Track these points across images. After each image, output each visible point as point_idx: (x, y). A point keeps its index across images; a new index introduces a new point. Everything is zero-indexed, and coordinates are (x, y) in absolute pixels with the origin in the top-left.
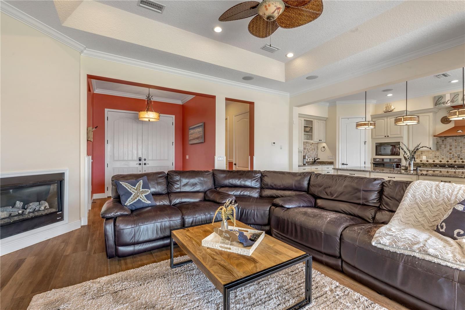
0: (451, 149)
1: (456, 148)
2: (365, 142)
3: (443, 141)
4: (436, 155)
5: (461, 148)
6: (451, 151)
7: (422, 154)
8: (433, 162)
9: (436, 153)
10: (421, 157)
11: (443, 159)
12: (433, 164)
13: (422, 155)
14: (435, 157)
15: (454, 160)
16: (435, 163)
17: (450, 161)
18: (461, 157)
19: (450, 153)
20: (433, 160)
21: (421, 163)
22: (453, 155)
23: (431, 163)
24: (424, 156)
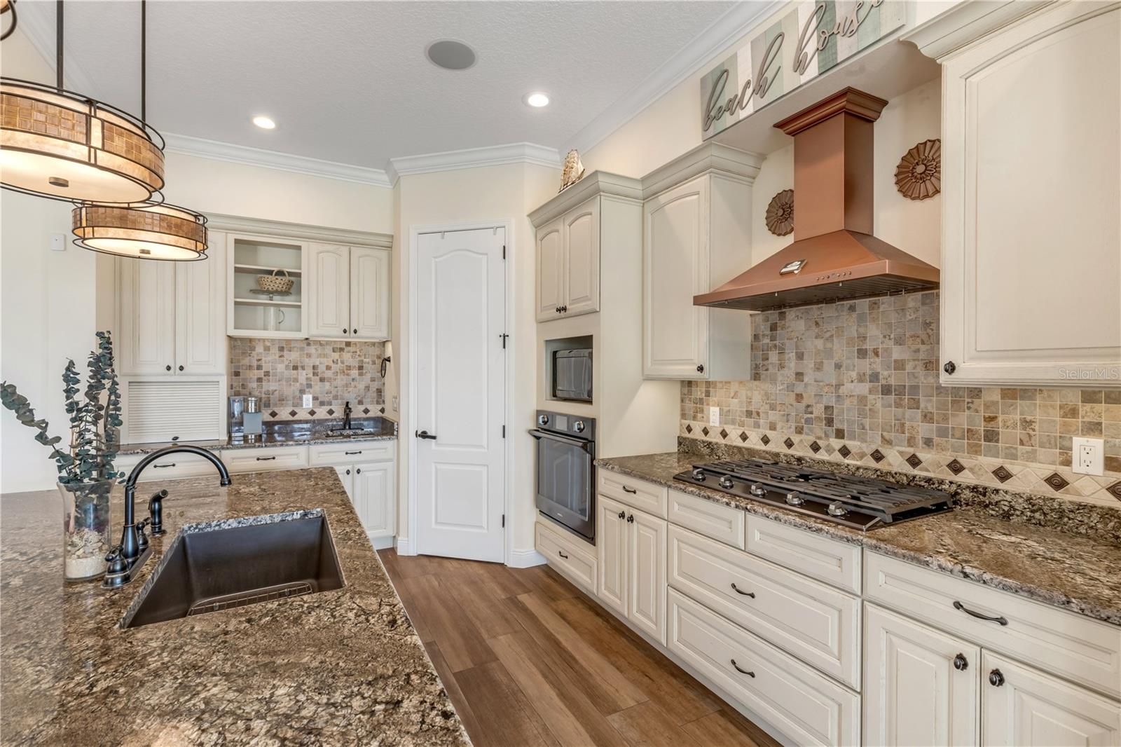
0: (799, 375)
1: (819, 367)
3: (773, 328)
4: (750, 402)
5: (838, 366)
6: (799, 389)
7: (709, 393)
8: (740, 443)
9: (750, 394)
10: (705, 407)
11: (773, 427)
12: (739, 449)
13: (708, 404)
14: (749, 414)
15: (812, 439)
16: (745, 444)
17: (796, 439)
18: (837, 425)
19: (797, 395)
20: (740, 433)
21: (703, 442)
22: (808, 406)
23: (734, 444)
24: (711, 409)
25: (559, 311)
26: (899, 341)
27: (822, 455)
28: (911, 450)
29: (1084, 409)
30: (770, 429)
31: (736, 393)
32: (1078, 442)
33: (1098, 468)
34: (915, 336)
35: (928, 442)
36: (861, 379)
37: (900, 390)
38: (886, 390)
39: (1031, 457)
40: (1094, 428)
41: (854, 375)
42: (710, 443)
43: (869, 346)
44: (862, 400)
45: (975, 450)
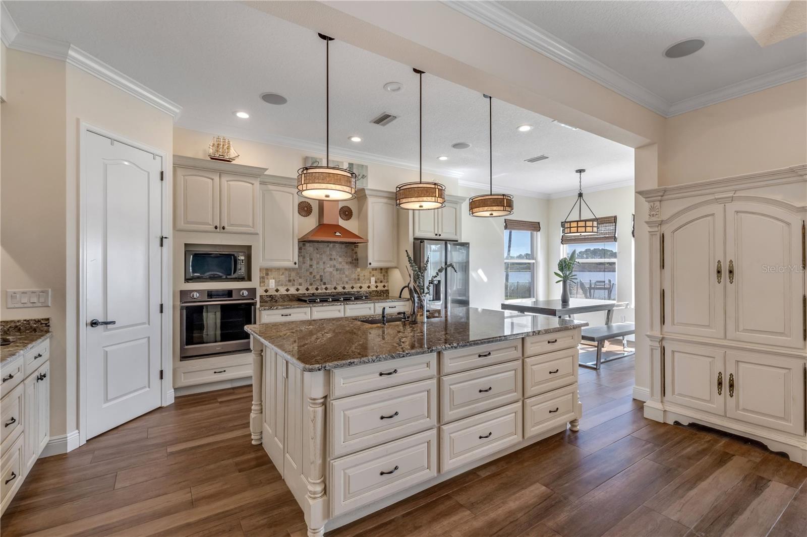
0: (311, 266)
1: (318, 263)
2: (162, 239)
4: (291, 277)
5: (324, 263)
6: (311, 270)
7: (267, 274)
8: (286, 293)
9: (290, 273)
10: (266, 281)
11: (300, 284)
12: (287, 295)
13: (268, 279)
14: (290, 281)
15: (316, 287)
16: (289, 293)
17: (310, 287)
18: (324, 281)
19: (310, 272)
20: (286, 289)
21: (267, 295)
22: (314, 276)
23: (283, 294)
24: (270, 281)
25: (216, 228)
26: (340, 257)
27: (319, 291)
28: (343, 285)
29: (372, 272)
30: (300, 285)
31: (283, 273)
32: (372, 278)
33: (374, 283)
34: (344, 255)
35: (347, 282)
36: (331, 267)
37: (341, 270)
38: (337, 270)
39: (365, 283)
40: (373, 276)
41: (329, 266)
42: (271, 295)
43: (333, 257)
44: (331, 273)
45: (356, 283)
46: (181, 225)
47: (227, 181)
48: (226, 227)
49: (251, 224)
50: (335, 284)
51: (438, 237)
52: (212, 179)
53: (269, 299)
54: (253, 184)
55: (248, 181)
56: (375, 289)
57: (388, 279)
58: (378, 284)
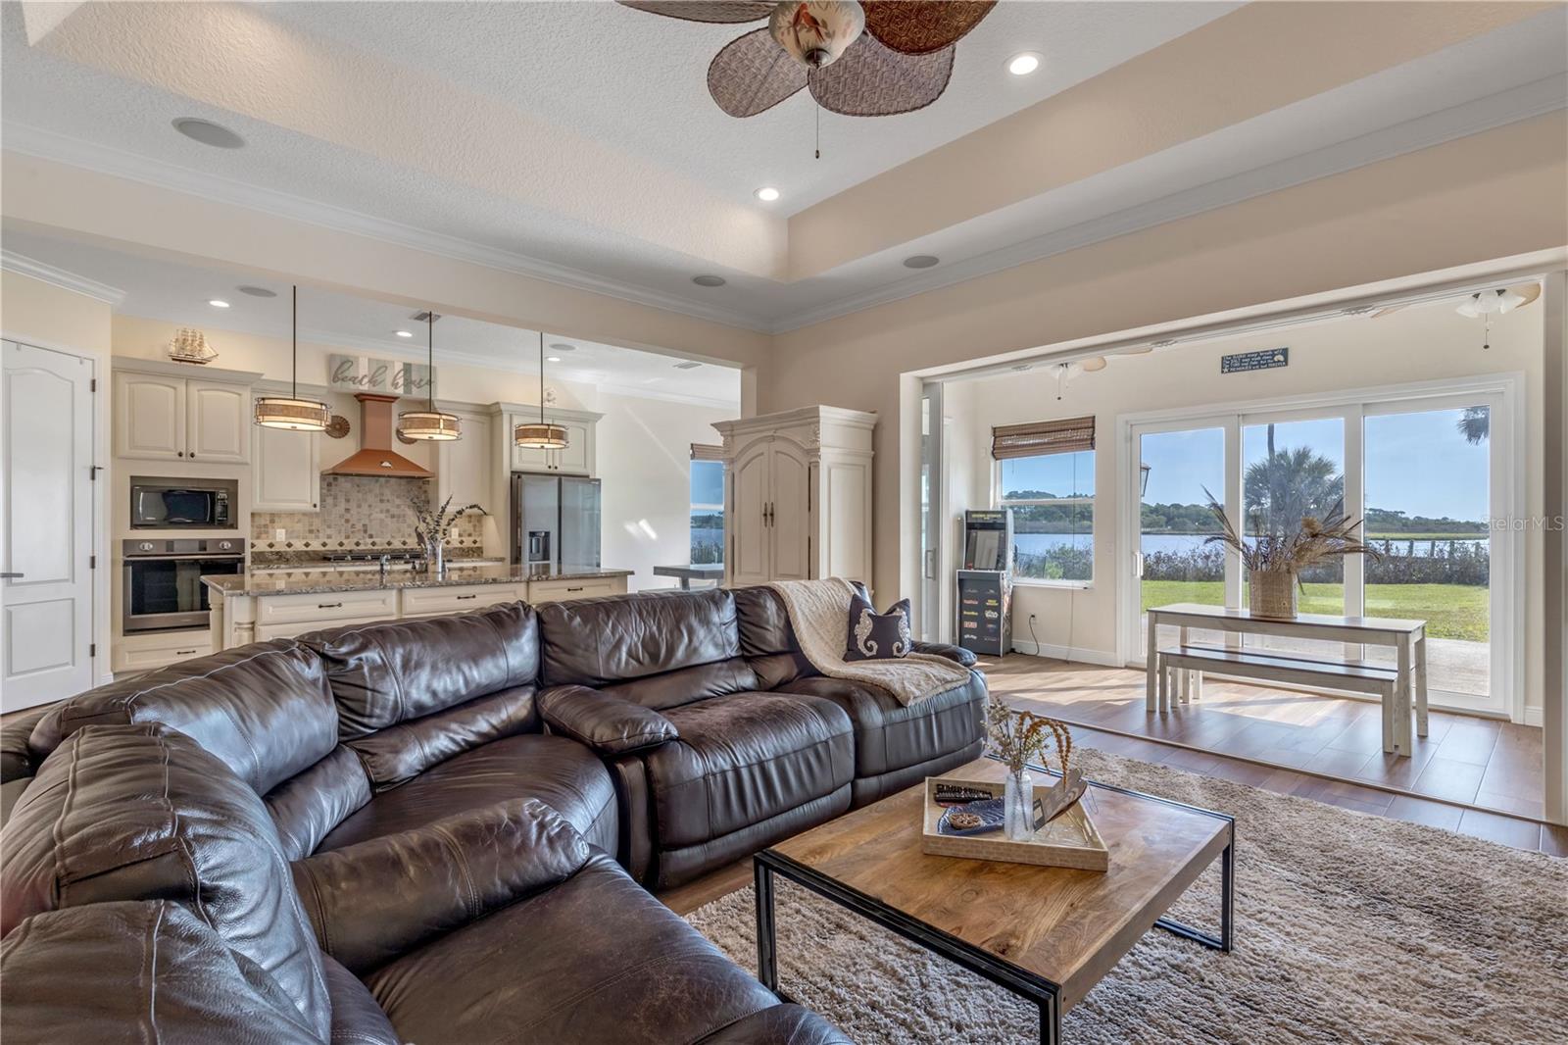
0: (347, 510)
1: (359, 506)
2: (93, 470)
4: (312, 525)
5: (370, 506)
6: (348, 516)
7: (272, 521)
8: (304, 549)
9: (309, 520)
10: (270, 530)
11: (329, 537)
12: (306, 552)
13: (273, 528)
14: (311, 531)
15: (356, 540)
16: (309, 549)
17: (345, 541)
18: (369, 532)
19: (346, 520)
20: (304, 542)
21: (272, 552)
22: (353, 525)
23: (299, 549)
24: (278, 531)
25: (180, 455)
26: (398, 497)
27: (361, 547)
28: (403, 539)
30: (328, 539)
31: (299, 520)
33: (457, 537)
34: (403, 495)
36: (381, 512)
37: (399, 516)
38: (393, 516)
40: (456, 526)
41: (378, 510)
42: (279, 551)
43: (385, 498)
44: (382, 520)
46: (125, 449)
47: (199, 391)
48: (196, 453)
49: (236, 449)
50: (389, 536)
51: (552, 470)
52: (175, 388)
53: (275, 557)
54: (239, 395)
55: (234, 390)
56: (459, 545)
57: (481, 531)
58: (464, 539)
